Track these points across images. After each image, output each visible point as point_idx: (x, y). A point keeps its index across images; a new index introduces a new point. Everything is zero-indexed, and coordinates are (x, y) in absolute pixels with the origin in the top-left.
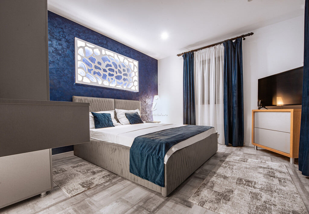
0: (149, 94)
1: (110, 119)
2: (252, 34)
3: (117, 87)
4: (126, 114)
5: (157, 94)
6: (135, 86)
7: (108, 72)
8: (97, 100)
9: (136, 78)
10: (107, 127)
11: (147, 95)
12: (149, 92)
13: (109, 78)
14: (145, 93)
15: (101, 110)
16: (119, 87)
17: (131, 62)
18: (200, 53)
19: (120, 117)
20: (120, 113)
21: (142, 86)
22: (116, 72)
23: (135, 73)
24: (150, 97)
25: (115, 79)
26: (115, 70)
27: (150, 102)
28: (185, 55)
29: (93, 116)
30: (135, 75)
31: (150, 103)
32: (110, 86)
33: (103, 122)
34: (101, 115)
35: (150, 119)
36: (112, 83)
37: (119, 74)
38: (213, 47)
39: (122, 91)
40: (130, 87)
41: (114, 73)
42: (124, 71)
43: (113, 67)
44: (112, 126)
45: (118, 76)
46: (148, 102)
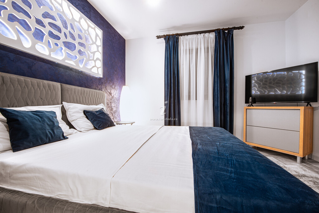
0: (115, 83)
1: (56, 124)
2: (242, 28)
3: (66, 61)
4: (86, 113)
5: (125, 85)
6: (98, 68)
7: (48, 28)
8: (19, 81)
9: (99, 55)
10: (50, 142)
11: (113, 84)
12: (116, 80)
13: (49, 42)
14: (110, 81)
15: (29, 103)
16: (70, 63)
17: (92, 28)
18: (186, 39)
19: (74, 118)
20: (74, 110)
21: (106, 70)
22: (65, 34)
23: (98, 46)
24: (116, 88)
25: (64, 48)
26: (63, 30)
27: (117, 94)
28: (168, 38)
29: (6, 119)
30: (98, 51)
31: (116, 96)
32: (52, 56)
33: (39, 132)
34: (31, 114)
35: (116, 118)
36: (56, 54)
37: (69, 40)
38: (202, 35)
39: (76, 72)
40: (89, 67)
41: (62, 35)
42: (80, 37)
43: (59, 23)
44: (62, 138)
45: (69, 43)
46: (115, 94)
